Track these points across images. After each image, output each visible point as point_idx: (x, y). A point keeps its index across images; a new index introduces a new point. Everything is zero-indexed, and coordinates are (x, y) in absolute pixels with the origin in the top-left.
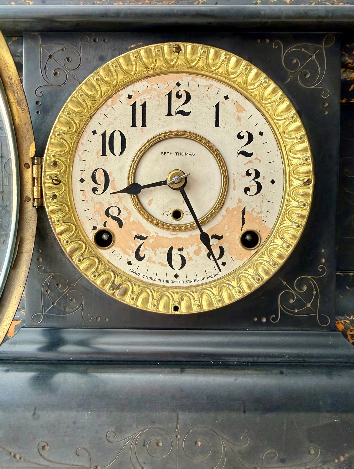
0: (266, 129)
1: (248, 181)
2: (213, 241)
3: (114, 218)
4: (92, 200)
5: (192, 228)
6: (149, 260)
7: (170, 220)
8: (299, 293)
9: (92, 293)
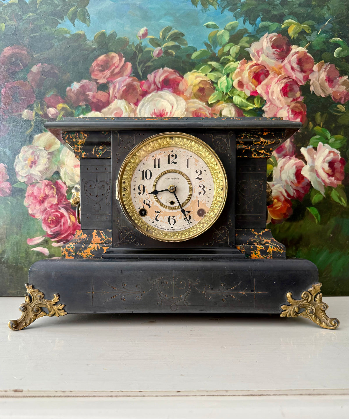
0: (207, 169)
1: (200, 190)
2: (187, 213)
3: (147, 204)
4: (139, 197)
5: (178, 208)
6: (161, 221)
7: (169, 205)
8: (221, 234)
9: (139, 234)
